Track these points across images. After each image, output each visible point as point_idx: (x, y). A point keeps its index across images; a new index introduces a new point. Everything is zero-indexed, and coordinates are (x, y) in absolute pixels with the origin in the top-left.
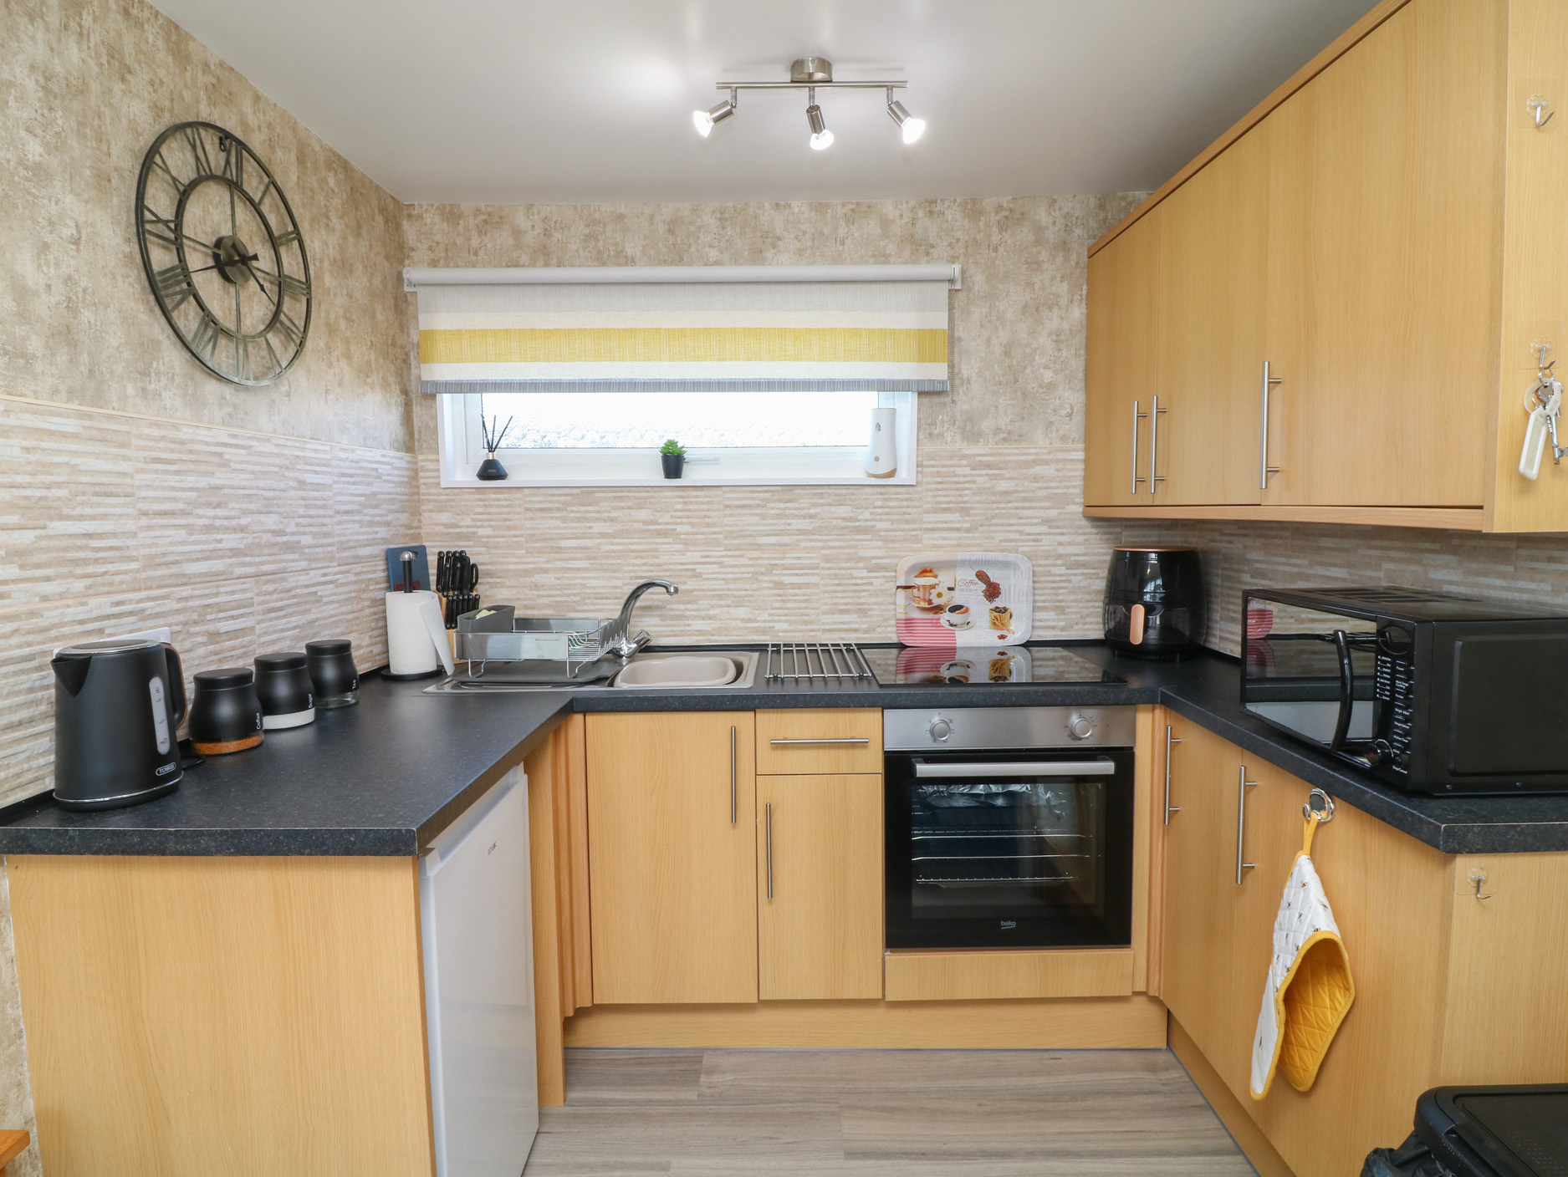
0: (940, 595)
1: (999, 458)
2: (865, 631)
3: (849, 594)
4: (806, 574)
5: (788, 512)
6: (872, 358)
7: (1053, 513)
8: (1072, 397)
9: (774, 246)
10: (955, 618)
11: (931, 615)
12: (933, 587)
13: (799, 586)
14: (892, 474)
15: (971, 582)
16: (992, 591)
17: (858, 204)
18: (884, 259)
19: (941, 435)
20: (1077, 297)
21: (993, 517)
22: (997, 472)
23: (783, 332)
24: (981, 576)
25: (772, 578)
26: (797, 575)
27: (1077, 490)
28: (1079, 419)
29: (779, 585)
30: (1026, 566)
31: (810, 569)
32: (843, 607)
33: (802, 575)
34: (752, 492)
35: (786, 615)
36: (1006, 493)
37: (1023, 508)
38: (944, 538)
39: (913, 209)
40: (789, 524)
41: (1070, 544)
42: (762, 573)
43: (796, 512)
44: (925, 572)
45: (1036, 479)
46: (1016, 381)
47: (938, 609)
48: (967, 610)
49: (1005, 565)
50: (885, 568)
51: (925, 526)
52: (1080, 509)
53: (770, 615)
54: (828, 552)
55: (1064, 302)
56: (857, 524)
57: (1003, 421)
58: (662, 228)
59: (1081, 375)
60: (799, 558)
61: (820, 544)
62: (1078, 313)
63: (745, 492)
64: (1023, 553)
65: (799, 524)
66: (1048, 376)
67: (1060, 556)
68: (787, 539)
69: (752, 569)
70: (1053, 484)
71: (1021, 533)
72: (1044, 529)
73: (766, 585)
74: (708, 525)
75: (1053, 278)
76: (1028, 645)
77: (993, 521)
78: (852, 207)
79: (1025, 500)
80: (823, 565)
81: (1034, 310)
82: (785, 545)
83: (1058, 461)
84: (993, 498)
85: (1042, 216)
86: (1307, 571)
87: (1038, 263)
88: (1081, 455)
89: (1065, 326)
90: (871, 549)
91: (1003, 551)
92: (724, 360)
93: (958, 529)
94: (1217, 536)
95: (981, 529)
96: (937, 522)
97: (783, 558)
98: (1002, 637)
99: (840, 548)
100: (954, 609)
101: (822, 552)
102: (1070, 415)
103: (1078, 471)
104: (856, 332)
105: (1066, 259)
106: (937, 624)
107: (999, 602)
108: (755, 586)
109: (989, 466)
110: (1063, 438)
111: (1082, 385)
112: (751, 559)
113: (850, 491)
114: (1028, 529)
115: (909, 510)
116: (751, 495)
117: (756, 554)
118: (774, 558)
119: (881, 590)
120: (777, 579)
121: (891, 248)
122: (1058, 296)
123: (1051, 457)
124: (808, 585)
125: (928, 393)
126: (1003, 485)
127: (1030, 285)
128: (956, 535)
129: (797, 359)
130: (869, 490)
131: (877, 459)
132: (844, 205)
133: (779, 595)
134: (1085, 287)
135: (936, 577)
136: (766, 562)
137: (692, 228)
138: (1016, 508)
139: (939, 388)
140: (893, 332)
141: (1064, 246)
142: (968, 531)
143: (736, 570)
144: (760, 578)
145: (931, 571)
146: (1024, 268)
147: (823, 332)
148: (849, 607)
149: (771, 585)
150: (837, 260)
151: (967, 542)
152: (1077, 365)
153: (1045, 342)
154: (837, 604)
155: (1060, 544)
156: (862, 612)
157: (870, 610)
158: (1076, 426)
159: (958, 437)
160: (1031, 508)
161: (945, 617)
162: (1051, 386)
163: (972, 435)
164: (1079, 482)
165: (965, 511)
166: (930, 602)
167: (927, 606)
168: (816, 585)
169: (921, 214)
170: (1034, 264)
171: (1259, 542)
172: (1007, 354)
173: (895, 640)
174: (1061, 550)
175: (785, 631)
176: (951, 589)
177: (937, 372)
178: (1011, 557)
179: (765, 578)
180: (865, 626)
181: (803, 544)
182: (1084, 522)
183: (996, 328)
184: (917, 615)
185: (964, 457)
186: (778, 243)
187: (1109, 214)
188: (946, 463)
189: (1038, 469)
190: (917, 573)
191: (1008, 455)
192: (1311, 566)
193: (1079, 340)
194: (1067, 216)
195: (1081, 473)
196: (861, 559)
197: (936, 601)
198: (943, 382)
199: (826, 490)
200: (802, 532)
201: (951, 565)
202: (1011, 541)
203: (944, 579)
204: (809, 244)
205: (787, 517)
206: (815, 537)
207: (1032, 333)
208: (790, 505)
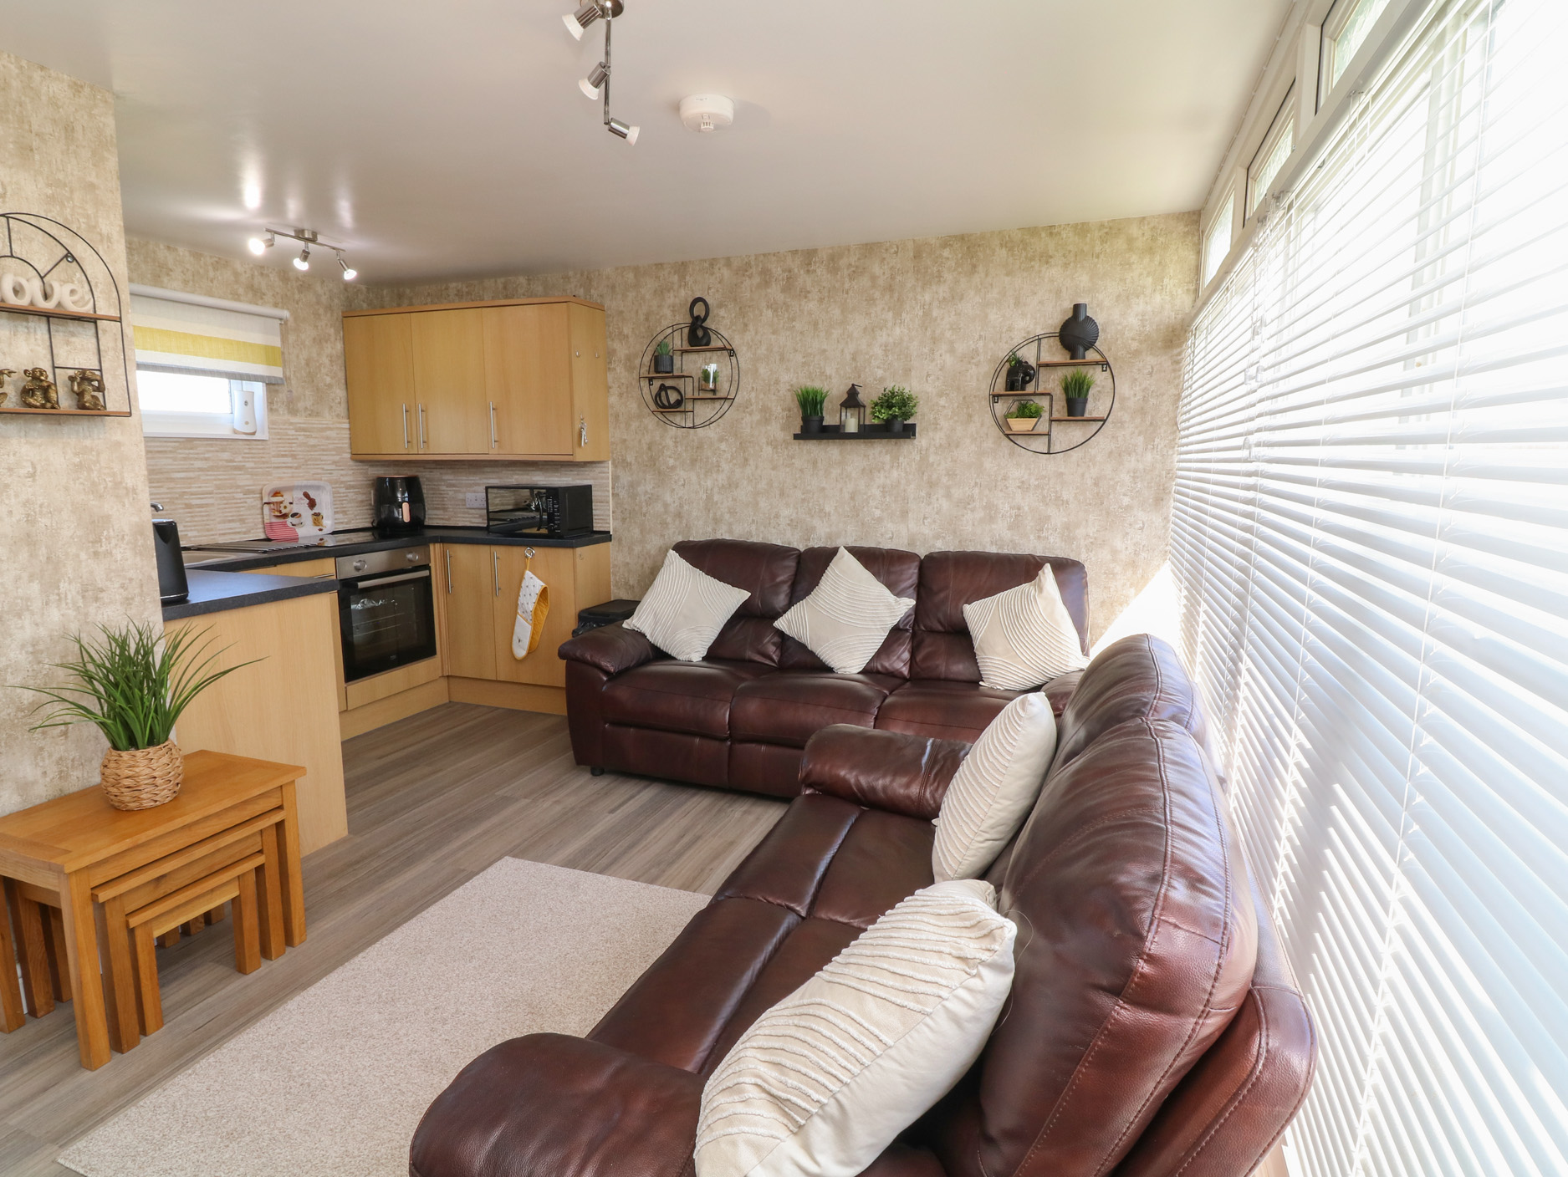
0: (285, 507)
1: (311, 426)
2: (245, 533)
3: (233, 510)
4: (206, 498)
5: (191, 456)
6: (240, 360)
7: (337, 458)
8: (339, 393)
9: (168, 277)
10: (294, 520)
11: (281, 520)
12: (281, 502)
13: (201, 506)
14: (254, 434)
15: (301, 498)
16: (312, 504)
17: (219, 258)
18: (236, 297)
19: (277, 410)
20: (338, 338)
21: (309, 460)
22: (308, 433)
23: (185, 335)
24: (306, 495)
25: (183, 502)
26: (200, 498)
27: (346, 446)
28: (344, 405)
29: (188, 506)
30: (329, 487)
31: (207, 494)
32: (230, 518)
33: (202, 498)
34: (165, 442)
35: (195, 526)
36: (314, 446)
37: (323, 455)
38: (284, 473)
39: (251, 269)
40: (192, 464)
41: (346, 475)
42: (177, 498)
43: (196, 456)
44: (276, 494)
45: (328, 438)
46: (313, 381)
47: (285, 516)
48: (300, 516)
49: (318, 488)
50: (253, 492)
51: (273, 465)
52: (349, 456)
53: (185, 526)
54: (218, 482)
55: (333, 339)
56: (235, 464)
57: (309, 404)
59: (343, 381)
60: (200, 487)
61: (213, 477)
62: (339, 346)
63: (161, 442)
64: (325, 481)
65: (198, 464)
66: (328, 380)
67: (342, 482)
68: (191, 475)
69: (169, 496)
70: (336, 442)
71: (323, 469)
72: (333, 467)
73: (180, 506)
75: (327, 325)
76: (334, 533)
77: (309, 463)
78: (217, 259)
79: (323, 450)
80: (215, 491)
81: (320, 341)
82: (191, 478)
83: (337, 428)
84: (308, 449)
85: (318, 288)
86: (478, 482)
87: (319, 315)
88: (347, 426)
89: (334, 352)
90: (244, 480)
91: (315, 480)
92: (147, 349)
93: (291, 467)
94: (422, 469)
95: (303, 467)
96: (279, 463)
97: (190, 488)
98: (320, 530)
99: (226, 479)
100: (294, 515)
101: (215, 482)
102: (340, 403)
103: (346, 434)
104: (229, 342)
105: (332, 315)
106: (285, 525)
107: (316, 510)
108: (173, 507)
109: (304, 430)
110: (338, 416)
111: (344, 387)
112: (168, 488)
113: (229, 443)
114: (326, 467)
115: (264, 455)
116: (165, 444)
117: (172, 485)
118: (184, 488)
119: (252, 506)
120: (187, 502)
121: (241, 291)
122: (329, 335)
123: (334, 426)
124: (207, 505)
125: (271, 384)
126: (312, 442)
127: (316, 327)
128: (289, 471)
129: (196, 355)
130: (240, 443)
131: (247, 423)
132: (211, 257)
133: (190, 513)
134: (341, 333)
135: (282, 496)
136: (179, 490)
138: (320, 455)
139: (280, 382)
140: (250, 344)
141: (329, 308)
142: (296, 468)
143: (158, 496)
144: (176, 501)
145: (279, 493)
146: (312, 316)
147: (210, 339)
148: (234, 518)
149: (184, 506)
150: (210, 294)
151: (296, 475)
152: (341, 375)
153: (325, 360)
154: (227, 516)
155: (342, 475)
156: (242, 521)
157: (246, 519)
158: (342, 409)
159: (286, 412)
160: (326, 455)
161: (290, 520)
162: (330, 386)
163: (293, 411)
164: (348, 441)
165: (294, 456)
166: (280, 512)
167: (279, 514)
168: (213, 504)
169: (256, 273)
170: (317, 315)
171: (449, 471)
172: (307, 365)
173: (262, 536)
174: (343, 479)
175: (195, 537)
176: (291, 503)
177: (277, 372)
178: (321, 483)
179: (179, 502)
180: (244, 530)
181: (202, 478)
182: (351, 463)
183: (301, 349)
184: (274, 520)
185: (291, 424)
186: (171, 274)
188: (281, 427)
189: (328, 433)
190: (272, 494)
191: (313, 424)
192: (480, 479)
193: (341, 361)
194: (330, 291)
195: (348, 436)
196: (238, 487)
197: (284, 511)
198: (281, 379)
199: (214, 442)
200: (201, 469)
201: (290, 489)
202: (318, 474)
203: (287, 498)
205: (191, 459)
206: (209, 473)
207: (319, 354)
208: (191, 451)
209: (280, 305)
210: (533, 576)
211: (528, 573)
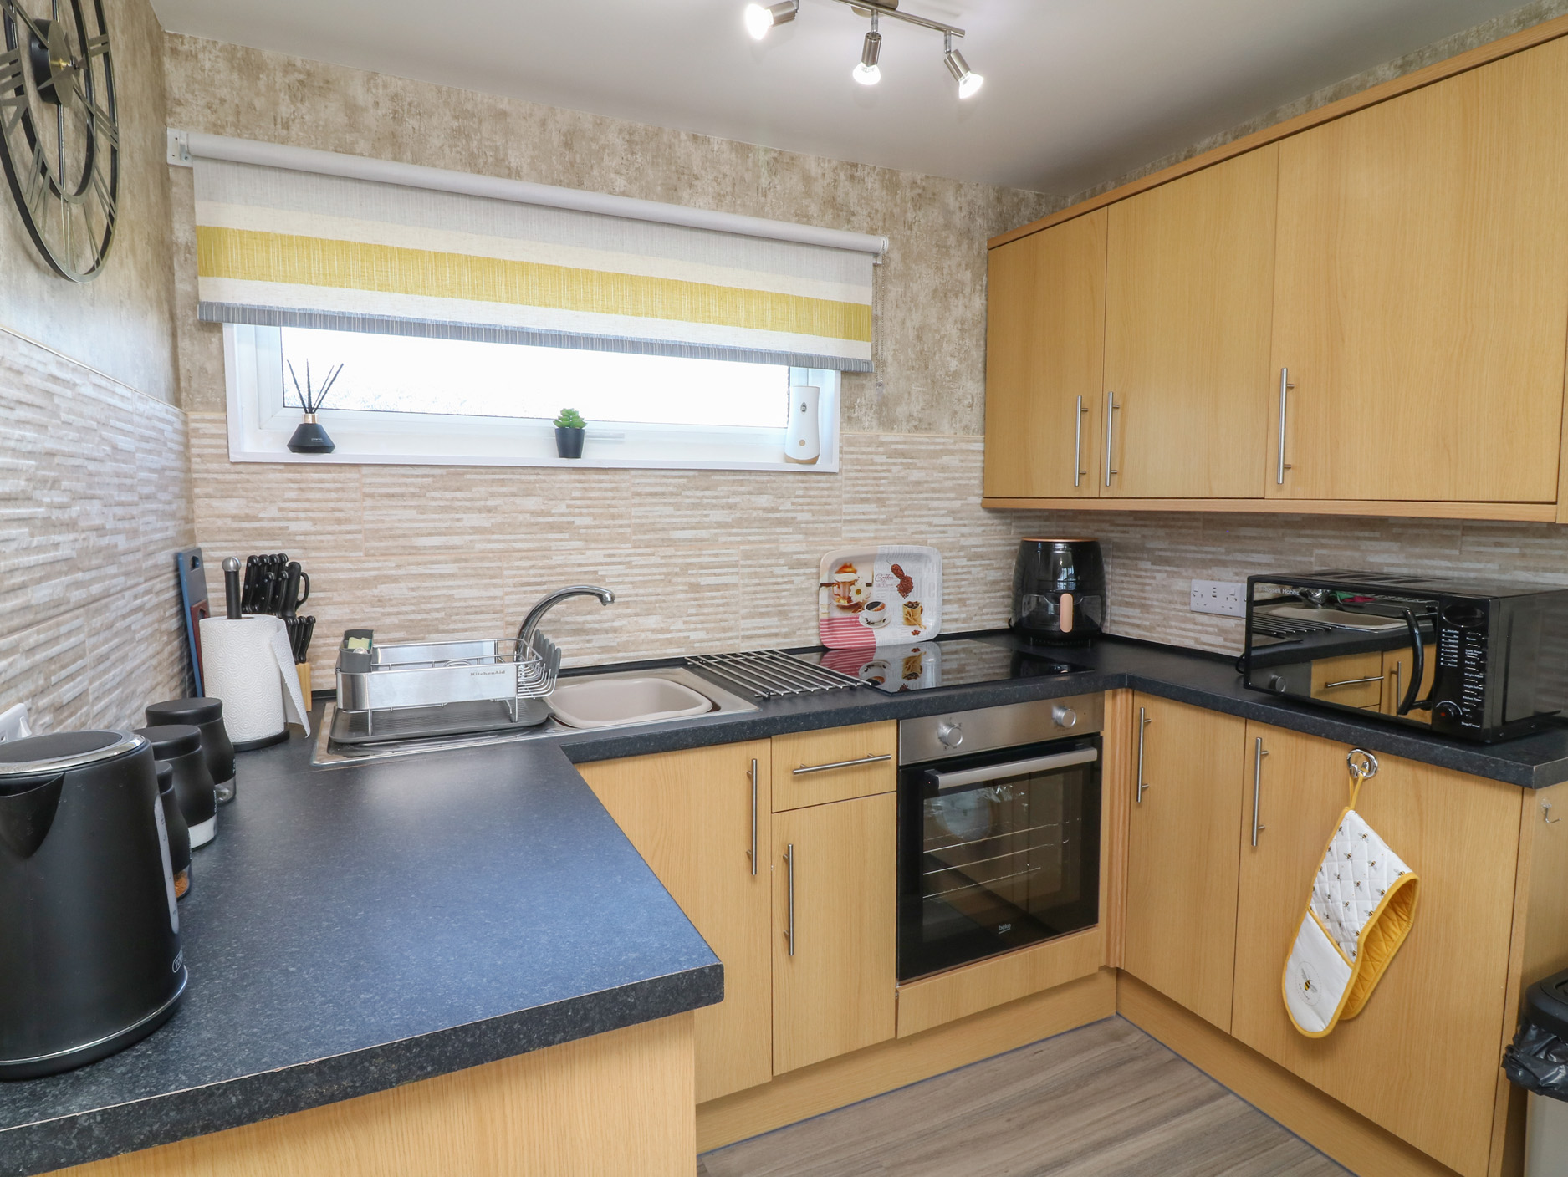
0: (858, 592)
1: (912, 447)
2: (786, 636)
3: (768, 595)
4: (725, 574)
5: (706, 501)
6: (799, 329)
7: (957, 504)
8: (972, 387)
9: (691, 186)
10: (873, 615)
11: (850, 614)
12: (852, 583)
13: (717, 588)
14: (813, 461)
15: (888, 577)
16: (906, 586)
17: (780, 153)
18: (804, 218)
19: (859, 420)
20: (978, 287)
21: (906, 508)
22: (910, 461)
23: (707, 289)
24: (897, 571)
25: (687, 580)
26: (715, 575)
27: (976, 482)
28: (978, 409)
29: (695, 588)
30: (936, 558)
31: (728, 567)
32: (763, 610)
33: (719, 575)
34: (664, 477)
35: (702, 622)
36: (918, 483)
37: (932, 499)
38: (862, 531)
39: (834, 170)
40: (706, 516)
41: (970, 535)
42: (676, 574)
43: (714, 501)
44: (845, 567)
45: (943, 469)
46: (927, 367)
47: (856, 607)
48: (883, 607)
49: (918, 558)
50: (805, 564)
51: (844, 517)
52: (979, 500)
53: (685, 623)
54: (747, 547)
55: (967, 290)
56: (778, 515)
57: (915, 408)
58: (556, 140)
59: (980, 366)
60: (716, 555)
61: (739, 539)
62: (978, 302)
63: (657, 476)
64: (932, 545)
65: (717, 515)
66: (954, 364)
67: (962, 548)
68: (703, 533)
69: (664, 570)
70: (957, 475)
71: (930, 524)
72: (949, 520)
73: (680, 588)
74: (613, 517)
75: (959, 265)
76: (940, 638)
77: (906, 513)
78: (776, 155)
79: (934, 490)
80: (742, 562)
81: (944, 295)
82: (702, 540)
83: (962, 451)
84: (907, 488)
85: (950, 200)
87: (947, 248)
88: (980, 446)
89: (969, 315)
90: (792, 544)
91: (914, 543)
92: (639, 314)
93: (874, 521)
94: (1106, 526)
95: (895, 520)
96: (855, 513)
97: (699, 556)
98: (916, 633)
99: (761, 542)
100: (873, 606)
101: (742, 547)
102: (971, 406)
103: (977, 462)
104: (783, 299)
105: (970, 248)
106: (855, 623)
107: (911, 597)
108: (669, 589)
109: (903, 454)
110: (965, 428)
111: (981, 376)
112: (663, 557)
113: (773, 478)
114: (936, 521)
115: (829, 500)
116: (665, 480)
117: (670, 551)
118: (689, 556)
119: (802, 589)
120: (693, 580)
121: (813, 209)
122: (962, 283)
123: (956, 447)
124: (726, 586)
125: (851, 373)
126: (916, 475)
127: (939, 269)
128: (873, 527)
129: (722, 322)
130: (790, 477)
131: (802, 443)
132: (766, 151)
133: (695, 599)
134: (984, 278)
135: (855, 572)
136: (680, 560)
137: (594, 146)
138: (927, 499)
139: (864, 368)
140: (819, 302)
141: (966, 234)
142: (884, 522)
143: (645, 571)
144: (674, 580)
145: (850, 566)
146: (935, 250)
147: (749, 294)
148: (769, 609)
149: (686, 588)
150: (759, 213)
151: (883, 534)
152: (977, 355)
153: (952, 330)
154: (757, 606)
155: (963, 535)
156: (783, 614)
157: (791, 611)
158: (973, 418)
159: (874, 423)
160: (938, 499)
161: (864, 614)
162: (956, 375)
163: (888, 423)
164: (979, 474)
165: (881, 502)
166: (849, 599)
167: (847, 604)
168: (735, 585)
169: (842, 176)
170: (943, 248)
171: (1161, 532)
172: (919, 338)
173: (815, 642)
174: (964, 542)
175: (701, 641)
176: (869, 585)
177: (861, 351)
178: (924, 550)
179: (679, 580)
180: (785, 630)
181: (722, 539)
182: (983, 514)
183: (910, 309)
184: (838, 614)
185: (882, 444)
186: (696, 183)
187: (1005, 208)
188: (864, 449)
189: (946, 459)
190: (837, 569)
191: (921, 443)
193: (979, 330)
194: (971, 203)
195: (980, 464)
196: (782, 555)
197: (855, 599)
198: (867, 363)
199: (747, 477)
200: (720, 525)
201: (870, 559)
202: (922, 533)
203: (863, 575)
204: (729, 189)
205: (705, 507)
206: (734, 531)
207: (941, 318)
208: (707, 493)
209: (880, 231)
210: (1368, 830)
211: (1352, 820)
